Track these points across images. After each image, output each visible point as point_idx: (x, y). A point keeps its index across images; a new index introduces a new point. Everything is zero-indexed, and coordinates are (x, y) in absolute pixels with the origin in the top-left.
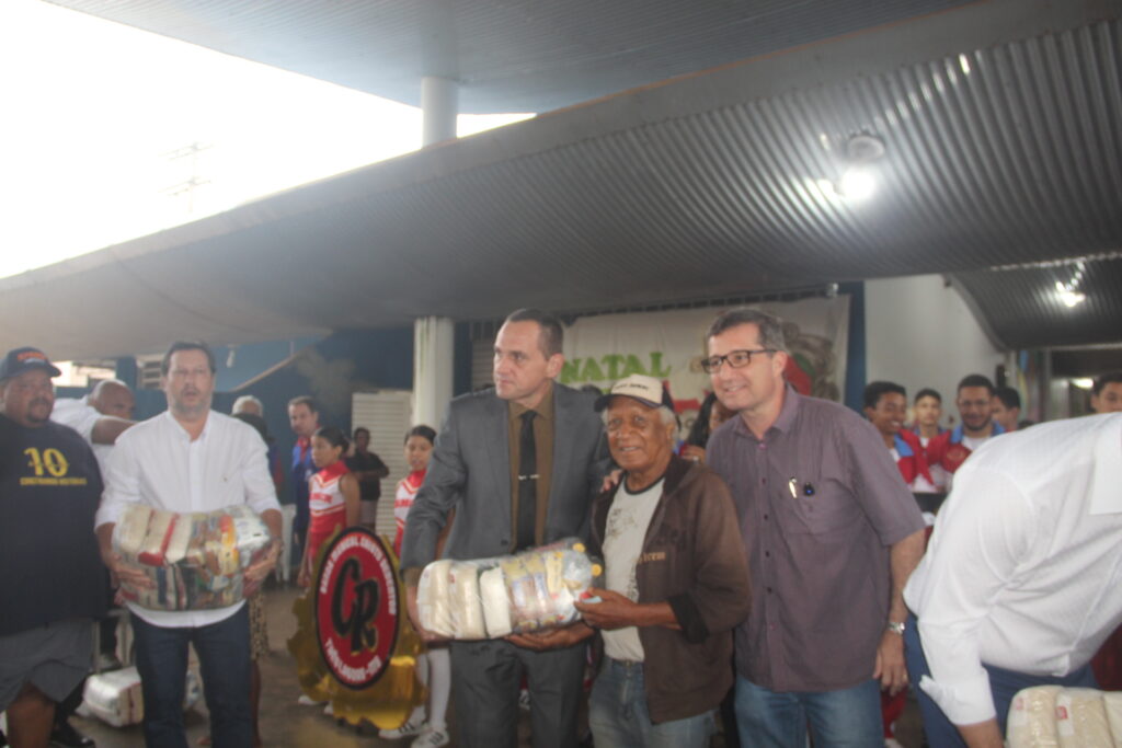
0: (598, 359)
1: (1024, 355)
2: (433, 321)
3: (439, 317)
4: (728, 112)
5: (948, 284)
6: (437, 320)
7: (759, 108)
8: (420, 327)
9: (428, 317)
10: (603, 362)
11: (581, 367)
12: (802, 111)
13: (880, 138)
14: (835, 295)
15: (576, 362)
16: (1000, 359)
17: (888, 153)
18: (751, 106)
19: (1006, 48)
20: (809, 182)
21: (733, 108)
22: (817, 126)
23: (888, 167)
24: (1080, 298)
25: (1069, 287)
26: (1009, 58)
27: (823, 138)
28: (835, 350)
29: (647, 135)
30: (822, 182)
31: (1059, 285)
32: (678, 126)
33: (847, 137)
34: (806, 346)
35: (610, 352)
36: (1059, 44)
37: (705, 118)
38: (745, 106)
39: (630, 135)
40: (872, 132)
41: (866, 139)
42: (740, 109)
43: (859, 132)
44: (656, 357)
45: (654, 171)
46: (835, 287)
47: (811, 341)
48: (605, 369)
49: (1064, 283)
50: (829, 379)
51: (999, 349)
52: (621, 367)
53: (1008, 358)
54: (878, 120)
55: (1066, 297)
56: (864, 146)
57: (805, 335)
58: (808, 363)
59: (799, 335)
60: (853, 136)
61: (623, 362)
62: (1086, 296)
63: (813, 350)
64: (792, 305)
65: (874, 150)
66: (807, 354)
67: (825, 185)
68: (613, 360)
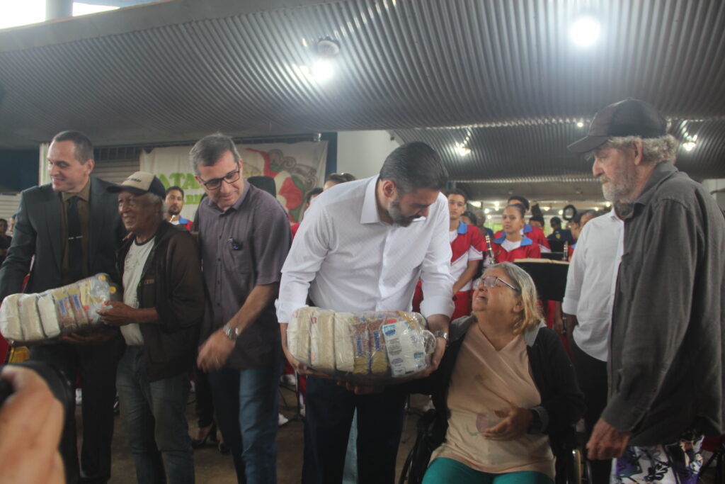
0: (168, 176)
4: (244, 17)
5: (392, 139)
7: (262, 16)
8: (43, 150)
10: (170, 178)
12: (290, 21)
13: (337, 42)
14: (319, 140)
20: (294, 66)
21: (247, 16)
22: (299, 33)
23: (342, 60)
24: (469, 151)
25: (462, 145)
28: (318, 175)
29: (193, 28)
30: (302, 67)
31: (457, 144)
32: (212, 24)
33: (317, 40)
34: (299, 171)
35: (175, 171)
37: (230, 21)
39: (181, 27)
40: (332, 38)
41: (328, 42)
42: (251, 17)
43: (324, 38)
46: (320, 135)
47: (304, 169)
48: (172, 182)
49: (460, 143)
54: (336, 32)
55: (460, 151)
56: (327, 46)
57: (300, 165)
58: (301, 183)
59: (296, 164)
60: (321, 40)
61: (184, 178)
62: (472, 150)
63: (304, 174)
64: (292, 146)
65: (332, 49)
66: (300, 176)
67: (304, 69)
68: (177, 177)
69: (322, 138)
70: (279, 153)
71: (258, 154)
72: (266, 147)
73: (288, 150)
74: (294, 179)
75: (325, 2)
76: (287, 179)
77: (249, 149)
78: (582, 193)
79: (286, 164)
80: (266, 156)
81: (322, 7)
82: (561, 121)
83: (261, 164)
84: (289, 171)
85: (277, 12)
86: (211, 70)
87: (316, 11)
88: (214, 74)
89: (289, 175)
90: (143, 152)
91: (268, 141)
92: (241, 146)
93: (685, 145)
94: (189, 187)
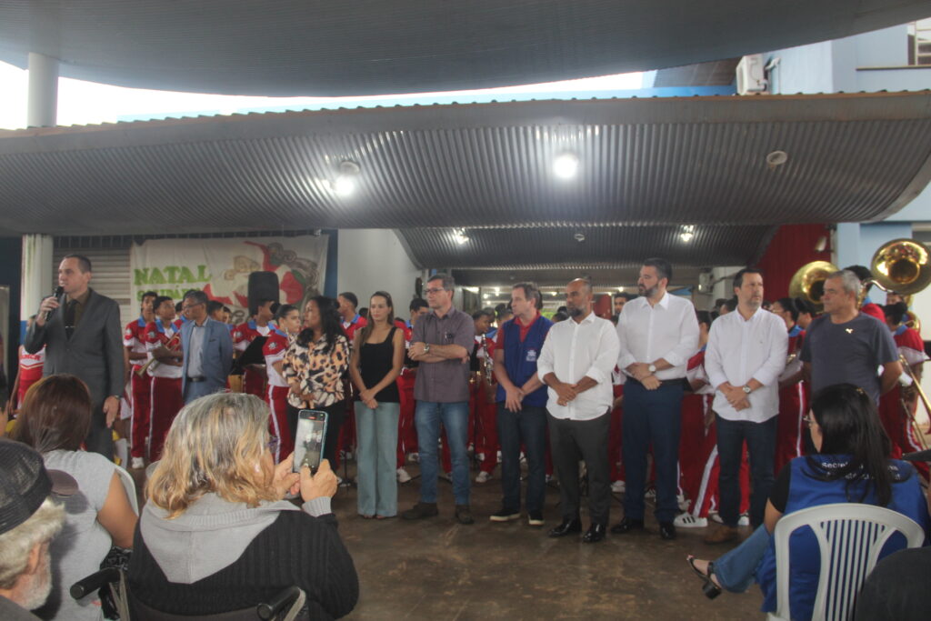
0: (161, 268)
2: (39, 238)
3: (43, 235)
4: (276, 140)
6: (42, 237)
7: (294, 140)
8: (27, 242)
9: (35, 234)
10: (165, 271)
11: (150, 273)
12: (318, 146)
13: (358, 164)
14: (319, 236)
15: (146, 270)
16: (419, 274)
17: (361, 172)
18: (290, 140)
19: (423, 132)
20: (317, 180)
22: (324, 152)
23: (361, 178)
24: (467, 239)
25: (460, 232)
27: (327, 157)
28: (318, 269)
29: (226, 145)
30: (324, 181)
31: (455, 231)
32: (245, 143)
33: (340, 160)
34: (300, 266)
35: (170, 265)
36: (446, 135)
38: (286, 139)
39: (215, 144)
40: (354, 160)
41: (350, 163)
43: (347, 159)
44: (202, 269)
45: (226, 163)
46: (320, 231)
47: (304, 263)
48: (166, 276)
49: (457, 230)
50: (314, 287)
51: (418, 268)
52: (178, 275)
53: (424, 273)
54: (356, 152)
55: (458, 238)
56: (350, 166)
57: (301, 259)
58: (302, 277)
59: (296, 258)
60: (344, 161)
61: (179, 271)
62: (469, 237)
63: (305, 268)
64: (292, 239)
65: (353, 169)
66: (301, 271)
67: (326, 183)
68: (172, 270)
69: (322, 233)
70: (279, 246)
71: (257, 248)
72: (266, 241)
73: (288, 243)
74: (294, 272)
75: (351, 133)
76: (288, 273)
77: (248, 243)
79: (287, 258)
80: (266, 250)
81: (348, 137)
83: (260, 257)
84: (290, 265)
85: (307, 138)
86: (236, 179)
87: (342, 139)
88: (238, 183)
89: (289, 270)
90: (135, 244)
91: (264, 234)
92: (238, 239)
93: (682, 236)
94: (185, 281)
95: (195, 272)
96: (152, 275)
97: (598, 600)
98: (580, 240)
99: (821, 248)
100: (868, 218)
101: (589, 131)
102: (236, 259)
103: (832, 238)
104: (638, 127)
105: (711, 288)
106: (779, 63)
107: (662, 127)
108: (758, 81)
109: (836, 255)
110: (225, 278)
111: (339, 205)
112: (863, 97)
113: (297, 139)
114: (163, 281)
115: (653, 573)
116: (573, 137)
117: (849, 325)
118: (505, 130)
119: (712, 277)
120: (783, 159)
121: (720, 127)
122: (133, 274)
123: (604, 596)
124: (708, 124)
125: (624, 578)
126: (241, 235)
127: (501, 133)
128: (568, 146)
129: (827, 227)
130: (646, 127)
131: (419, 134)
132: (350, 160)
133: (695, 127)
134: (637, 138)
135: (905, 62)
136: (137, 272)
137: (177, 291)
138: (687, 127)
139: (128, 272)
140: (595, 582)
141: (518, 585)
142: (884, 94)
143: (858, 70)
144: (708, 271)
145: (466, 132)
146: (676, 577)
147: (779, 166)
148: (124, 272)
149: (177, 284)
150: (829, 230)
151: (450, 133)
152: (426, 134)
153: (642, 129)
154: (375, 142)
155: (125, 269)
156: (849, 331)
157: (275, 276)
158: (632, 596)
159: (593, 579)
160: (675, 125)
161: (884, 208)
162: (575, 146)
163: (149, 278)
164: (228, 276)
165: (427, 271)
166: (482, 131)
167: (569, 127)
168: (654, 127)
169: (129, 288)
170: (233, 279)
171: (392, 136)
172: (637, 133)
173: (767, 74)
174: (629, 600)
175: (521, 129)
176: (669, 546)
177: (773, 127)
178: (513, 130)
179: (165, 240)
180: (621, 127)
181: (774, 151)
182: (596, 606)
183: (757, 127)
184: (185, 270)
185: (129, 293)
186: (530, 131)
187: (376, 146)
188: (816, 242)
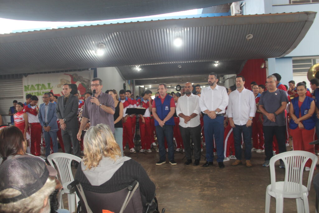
0: (34, 85)
1: (129, 81)
4: (75, 37)
7: (82, 37)
10: (36, 86)
11: (30, 87)
12: (90, 38)
13: (105, 44)
15: (28, 86)
16: (124, 82)
17: (106, 47)
18: (80, 36)
20: (90, 51)
22: (93, 40)
23: (106, 49)
24: (141, 69)
26: (128, 34)
27: (93, 42)
31: (136, 66)
33: (98, 43)
34: (84, 81)
35: (37, 83)
36: (136, 33)
39: (53, 39)
40: (103, 43)
41: (102, 44)
42: (78, 37)
44: (49, 84)
45: (57, 46)
46: (90, 69)
47: (86, 80)
48: (36, 87)
49: (137, 66)
51: (124, 80)
52: (40, 87)
53: (126, 82)
54: (104, 40)
55: (138, 69)
56: (102, 45)
57: (84, 79)
58: (85, 85)
59: (83, 79)
60: (100, 43)
61: (41, 85)
62: (142, 68)
63: (86, 82)
64: (81, 72)
65: (104, 46)
66: (85, 83)
67: (94, 52)
68: (38, 85)
69: (91, 69)
70: (76, 75)
71: (68, 76)
72: (72, 73)
73: (79, 74)
75: (102, 33)
76: (80, 84)
77: (65, 74)
78: (182, 80)
79: (79, 79)
80: (71, 76)
81: (101, 35)
82: (173, 63)
83: (70, 79)
84: (80, 81)
87: (99, 35)
88: (62, 53)
89: (80, 83)
90: (24, 76)
91: (71, 71)
92: (62, 73)
93: (215, 65)
94: (43, 89)
95: (47, 86)
96: (31, 87)
97: (204, 190)
98: (180, 67)
99: (263, 67)
100: (279, 56)
101: (186, 29)
102: (61, 80)
103: (266, 63)
104: (202, 28)
105: (224, 82)
106: (245, 4)
107: (211, 27)
108: (238, 11)
109: (268, 69)
110: (58, 87)
111: (98, 59)
112: (277, 15)
113: (83, 36)
114: (35, 89)
115: (220, 180)
116: (180, 32)
117: (276, 92)
118: (157, 30)
119: (224, 78)
120: (252, 37)
121: (230, 26)
122: (24, 88)
123: (205, 189)
124: (226, 26)
125: (211, 182)
126: (62, 71)
127: (155, 31)
128: (178, 35)
129: (264, 60)
130: (205, 27)
131: (126, 33)
132: (102, 43)
133: (222, 27)
134: (202, 31)
135: (288, 3)
136: (25, 86)
137: (40, 93)
138: (219, 27)
139: (22, 87)
140: (202, 184)
141: (176, 187)
142: (284, 14)
143: (273, 6)
144: (222, 76)
145: (143, 31)
146: (228, 180)
147: (250, 39)
148: (20, 87)
149: (40, 90)
150: (265, 61)
151: (137, 32)
152: (129, 33)
153: (204, 28)
154: (111, 36)
155: (21, 86)
156: (276, 94)
157: (76, 85)
158: (215, 188)
159: (200, 183)
160: (215, 26)
161: (284, 53)
162: (181, 35)
163: (30, 89)
164: (58, 86)
165: (127, 81)
166: (148, 31)
167: (179, 29)
168: (208, 27)
169: (23, 93)
170: (60, 87)
171: (117, 34)
172: (202, 29)
173: (241, 8)
174: (214, 189)
175: (162, 30)
176: (223, 170)
177: (248, 26)
178: (159, 30)
179: (35, 75)
180: (197, 28)
181: (249, 34)
182: (204, 192)
183: (243, 26)
184: (43, 85)
185: (23, 94)
186: (165, 31)
187: (111, 38)
188: (261, 65)
